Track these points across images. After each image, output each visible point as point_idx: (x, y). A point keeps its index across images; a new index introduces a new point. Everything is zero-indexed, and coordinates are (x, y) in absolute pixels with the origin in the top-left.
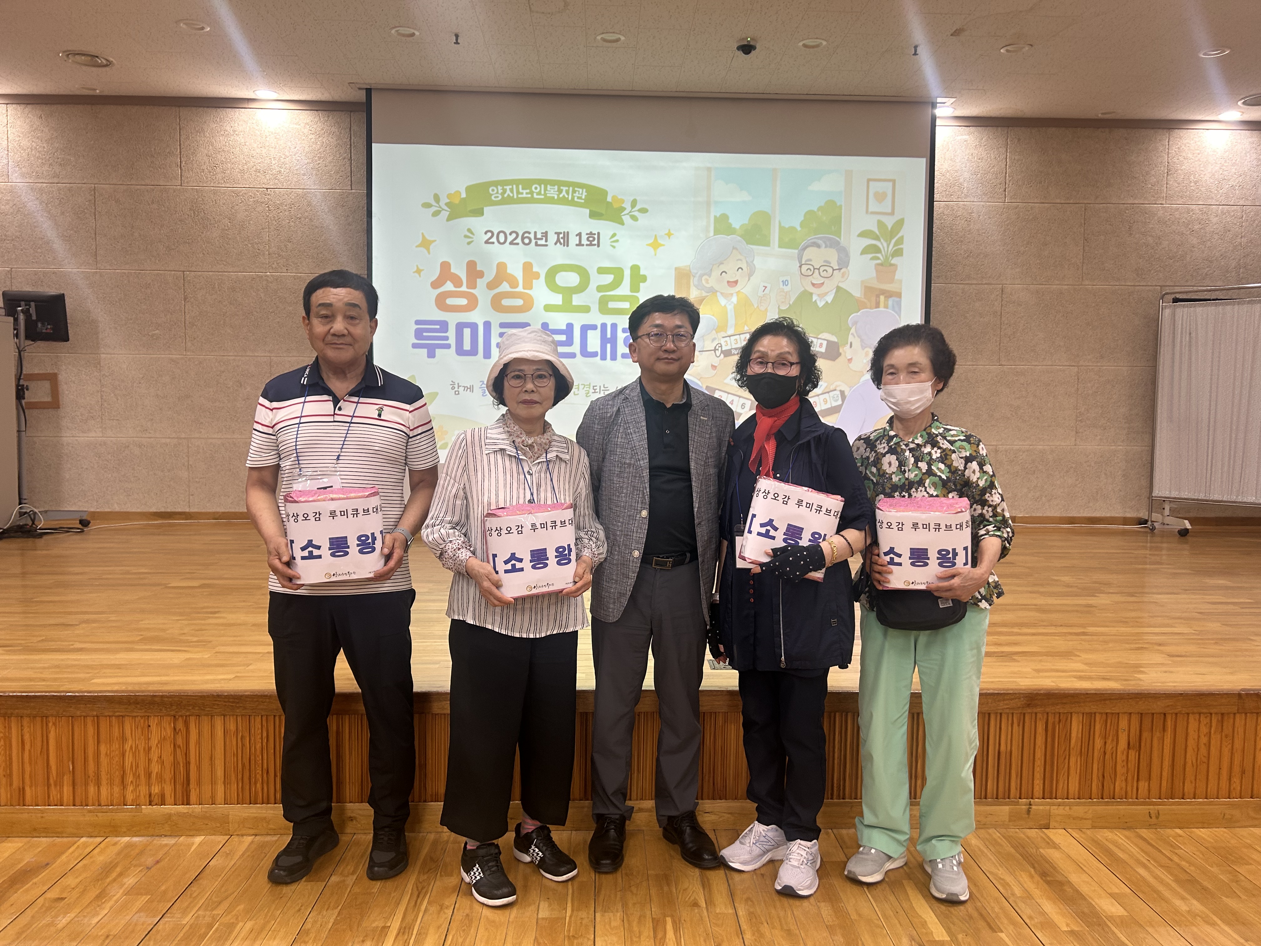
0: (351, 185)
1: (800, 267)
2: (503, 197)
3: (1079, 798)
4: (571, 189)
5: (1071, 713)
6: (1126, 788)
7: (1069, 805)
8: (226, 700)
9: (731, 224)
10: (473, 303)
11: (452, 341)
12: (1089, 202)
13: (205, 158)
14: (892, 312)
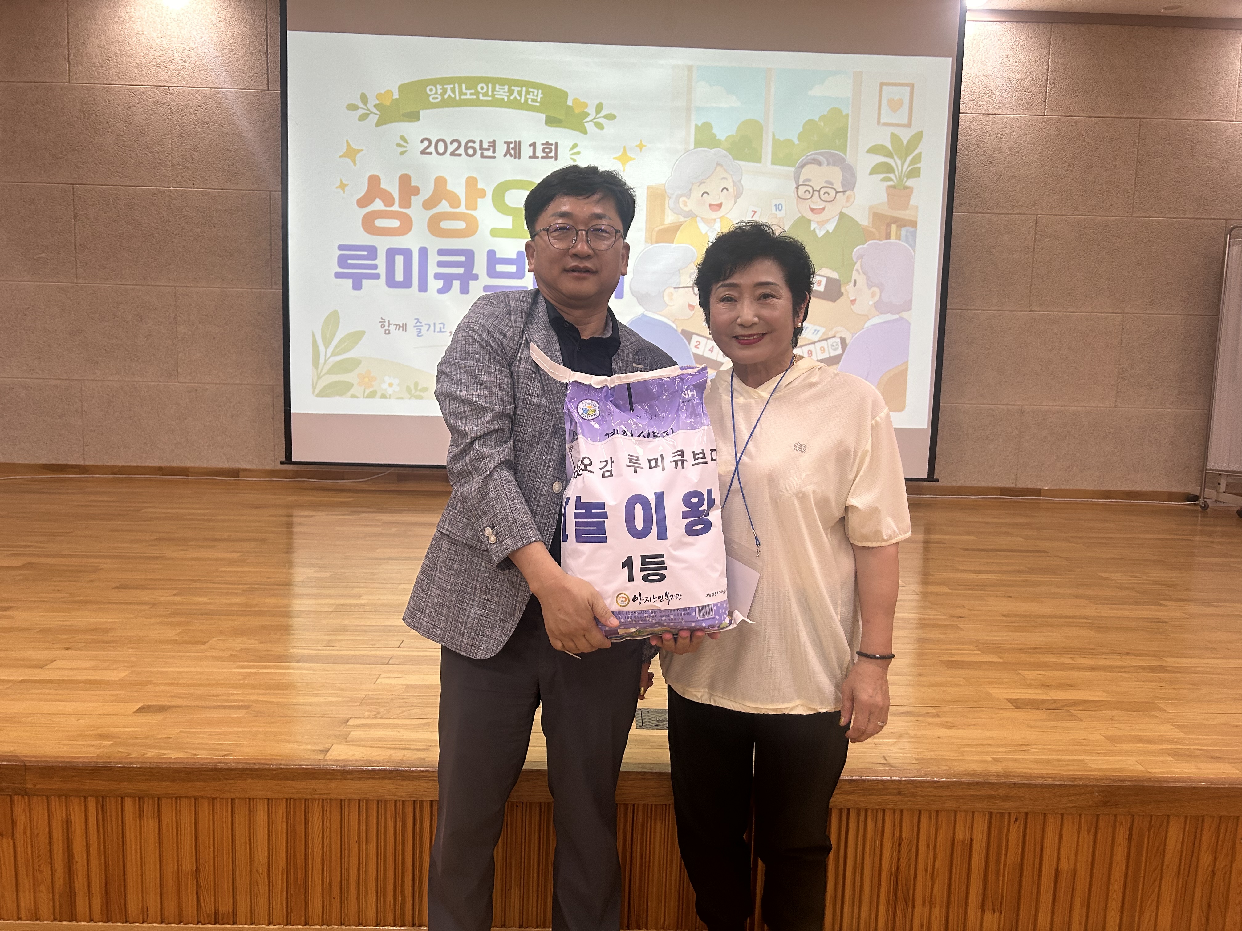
0: (268, 84)
1: (797, 188)
2: (443, 99)
4: (524, 89)
9: (715, 135)
10: (406, 225)
11: (382, 270)
12: (1145, 116)
13: (97, 50)
14: (905, 244)
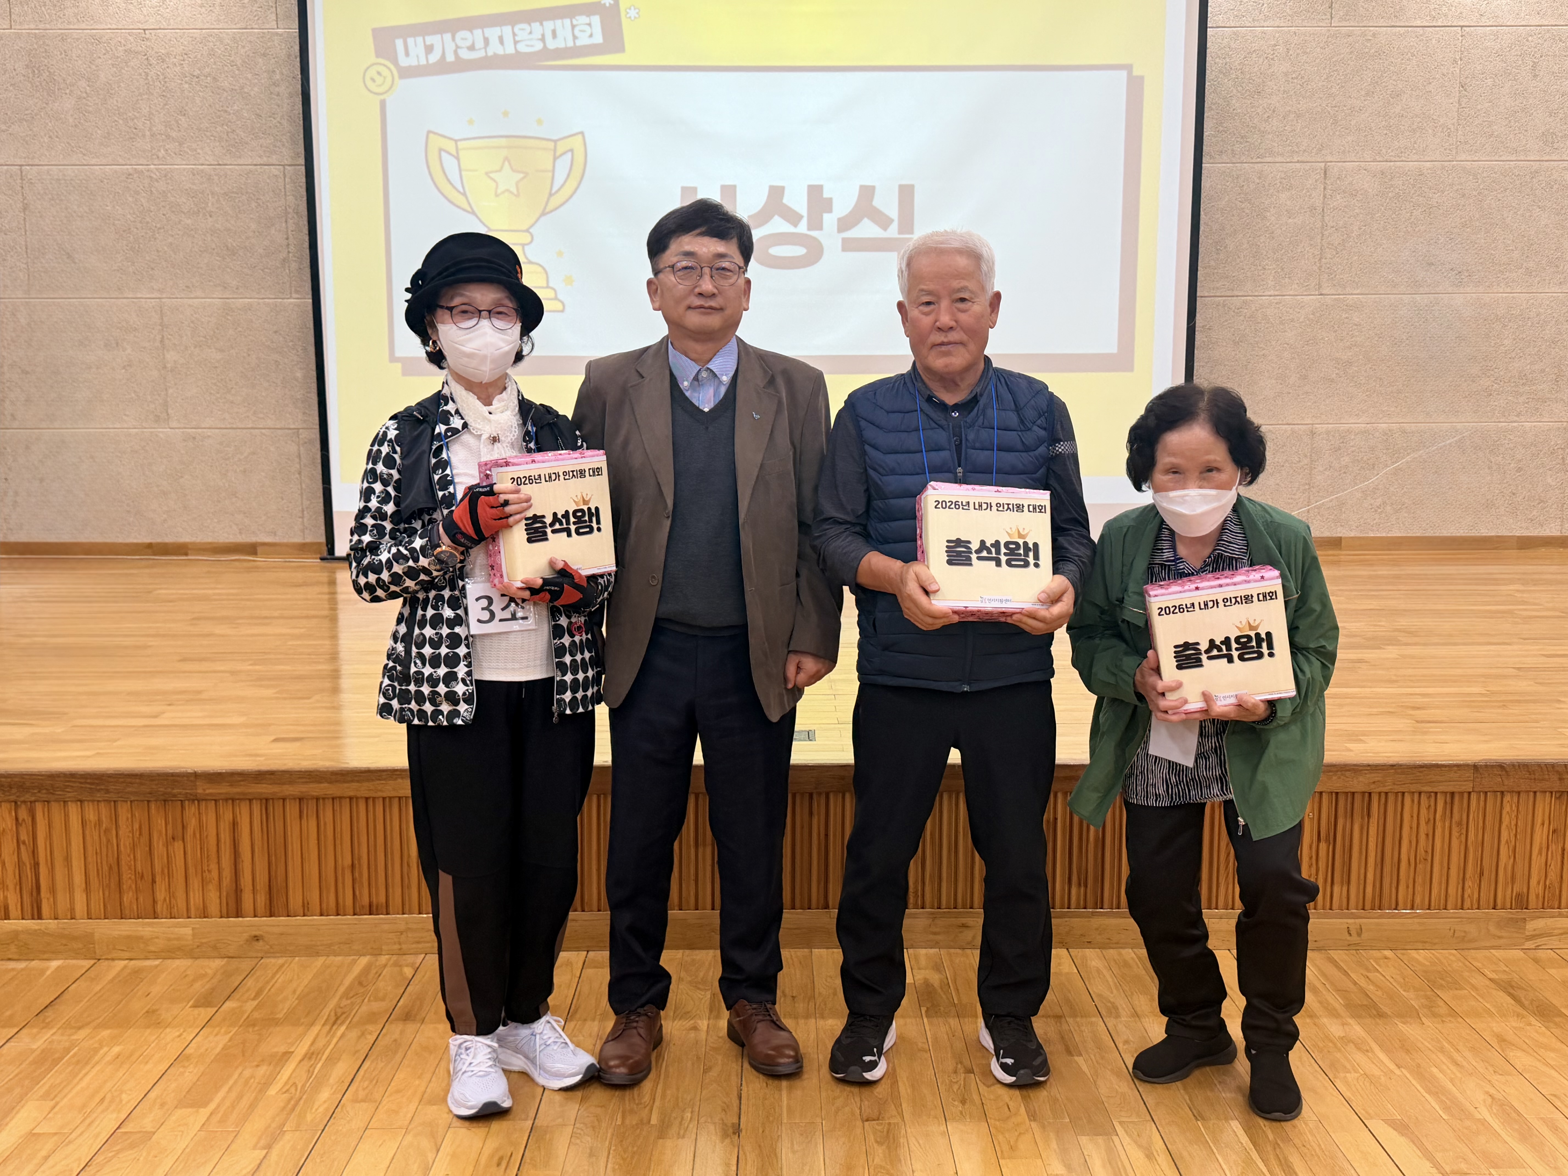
0: (276, 21)
8: (82, 781)
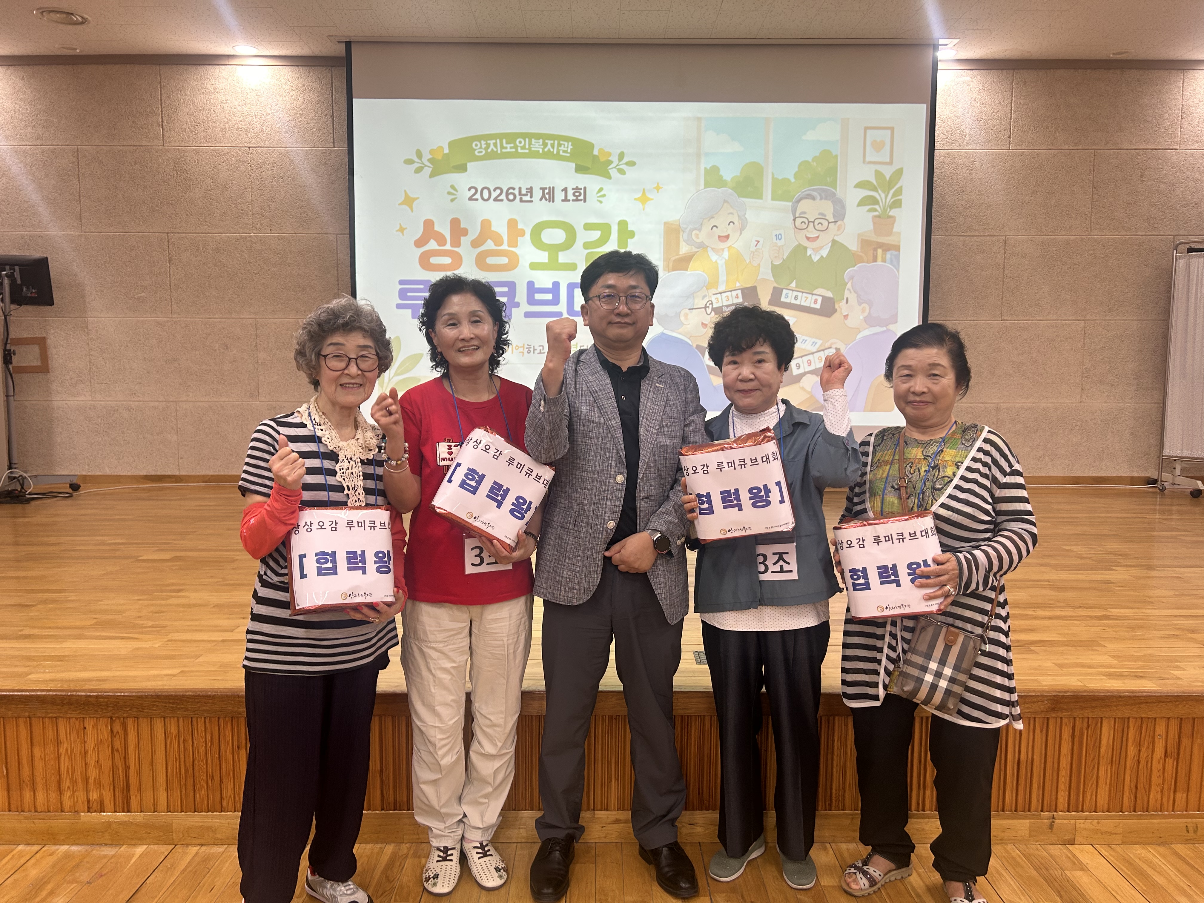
0: (334, 142)
1: (794, 220)
2: (486, 152)
3: (1108, 811)
4: (556, 142)
5: (1102, 718)
6: (1162, 799)
7: (1098, 818)
8: (166, 701)
9: (721, 177)
10: (457, 262)
12: (1099, 148)
13: (187, 117)
14: (890, 266)
